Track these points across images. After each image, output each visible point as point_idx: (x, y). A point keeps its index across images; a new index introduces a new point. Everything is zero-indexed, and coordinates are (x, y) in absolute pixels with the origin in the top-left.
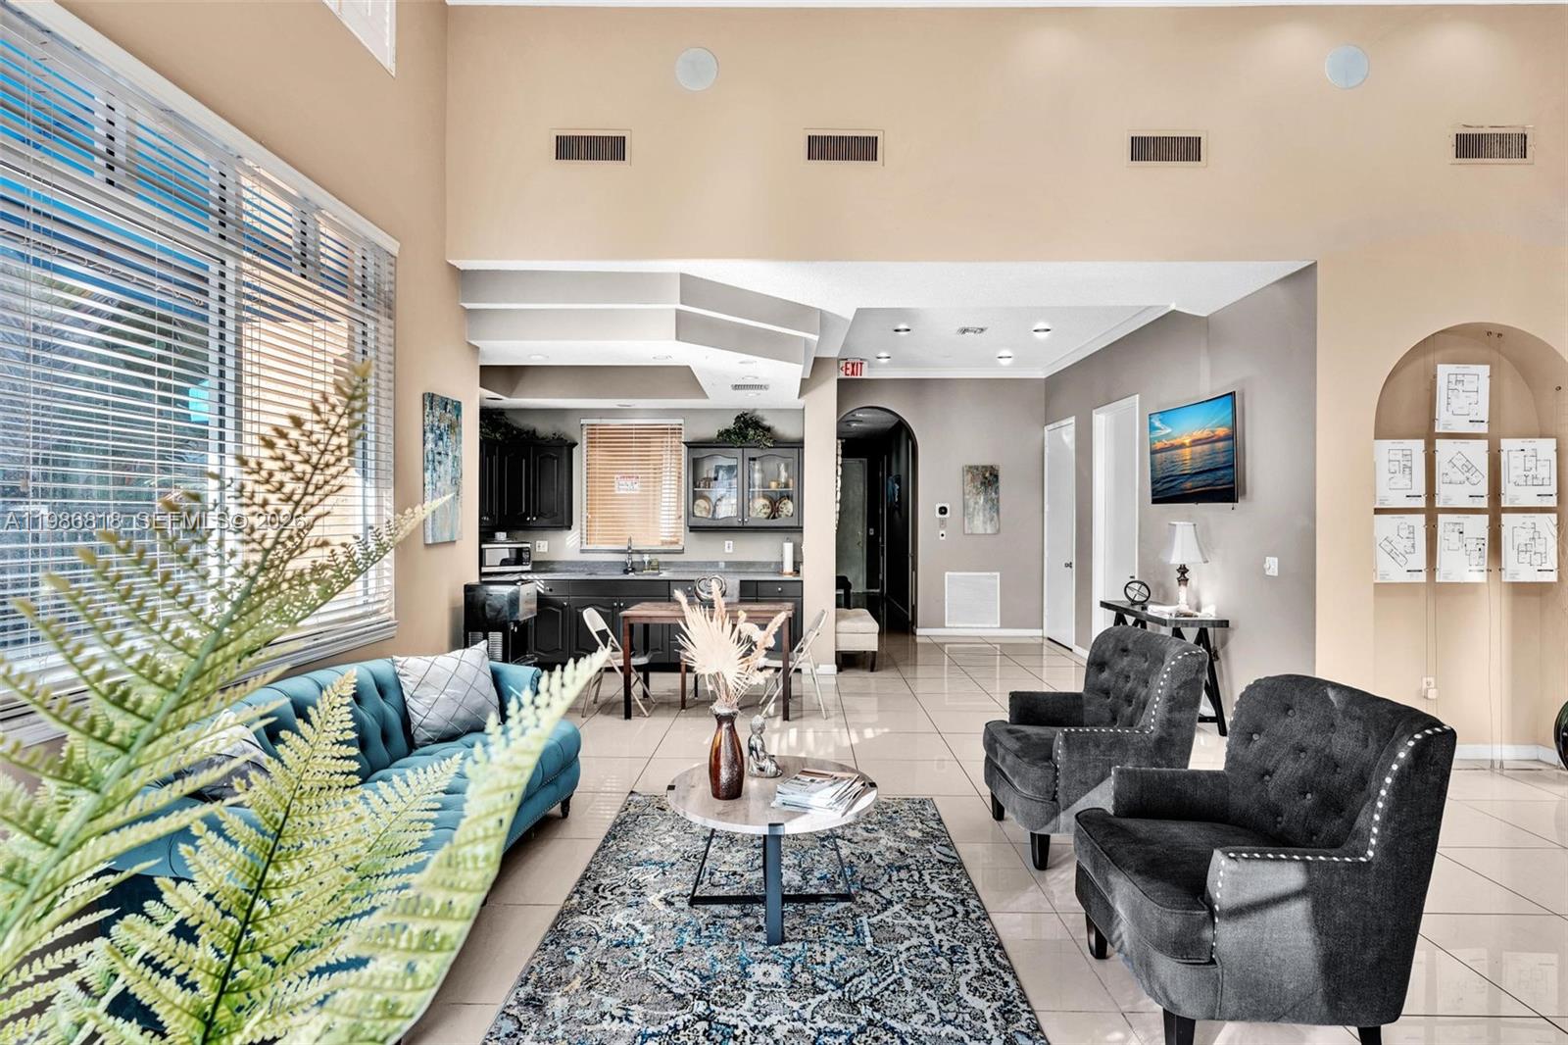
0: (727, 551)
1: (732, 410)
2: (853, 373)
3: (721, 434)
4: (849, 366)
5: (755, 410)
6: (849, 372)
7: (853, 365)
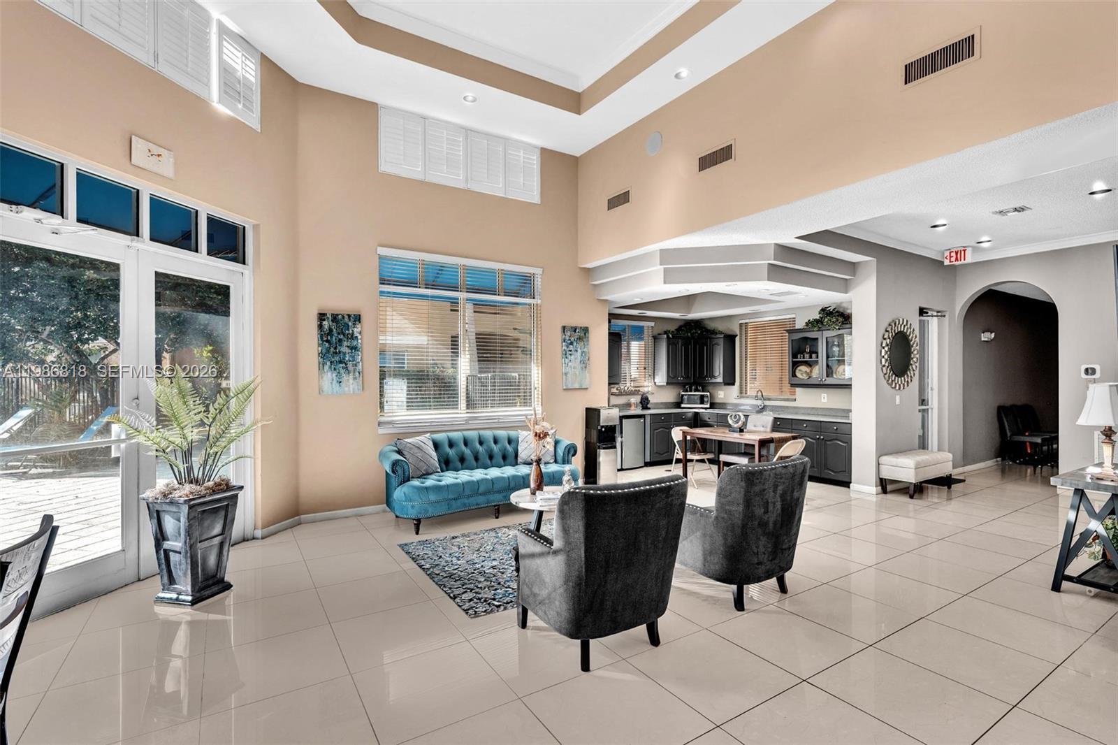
0: (823, 400)
1: (814, 306)
2: (957, 259)
3: (807, 324)
4: (953, 254)
5: (841, 303)
6: (953, 259)
7: (957, 253)
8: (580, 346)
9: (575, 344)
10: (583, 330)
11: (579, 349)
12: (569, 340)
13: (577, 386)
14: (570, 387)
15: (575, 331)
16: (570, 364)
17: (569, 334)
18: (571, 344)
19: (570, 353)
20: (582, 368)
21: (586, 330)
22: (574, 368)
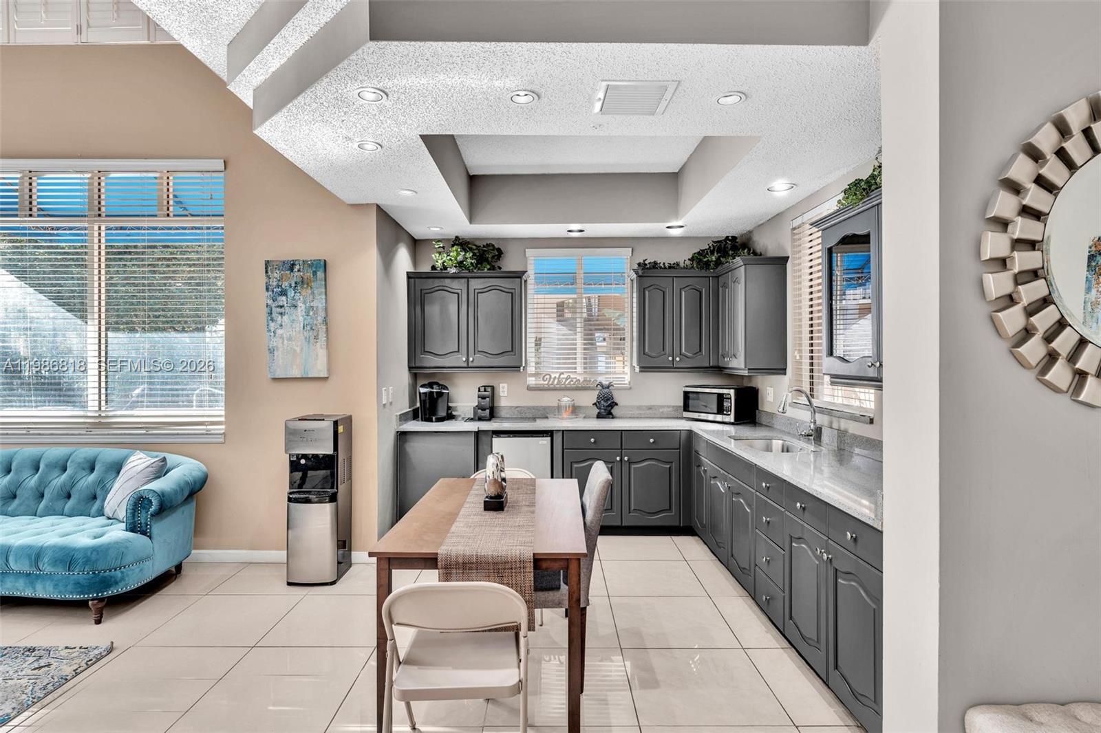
8: (302, 299)
9: (291, 293)
10: (310, 266)
11: (300, 304)
12: (278, 286)
13: (296, 373)
14: (280, 374)
15: (292, 269)
16: (279, 332)
17: (277, 274)
18: (284, 293)
19: (279, 310)
20: (308, 340)
21: (323, 266)
22: (290, 339)
